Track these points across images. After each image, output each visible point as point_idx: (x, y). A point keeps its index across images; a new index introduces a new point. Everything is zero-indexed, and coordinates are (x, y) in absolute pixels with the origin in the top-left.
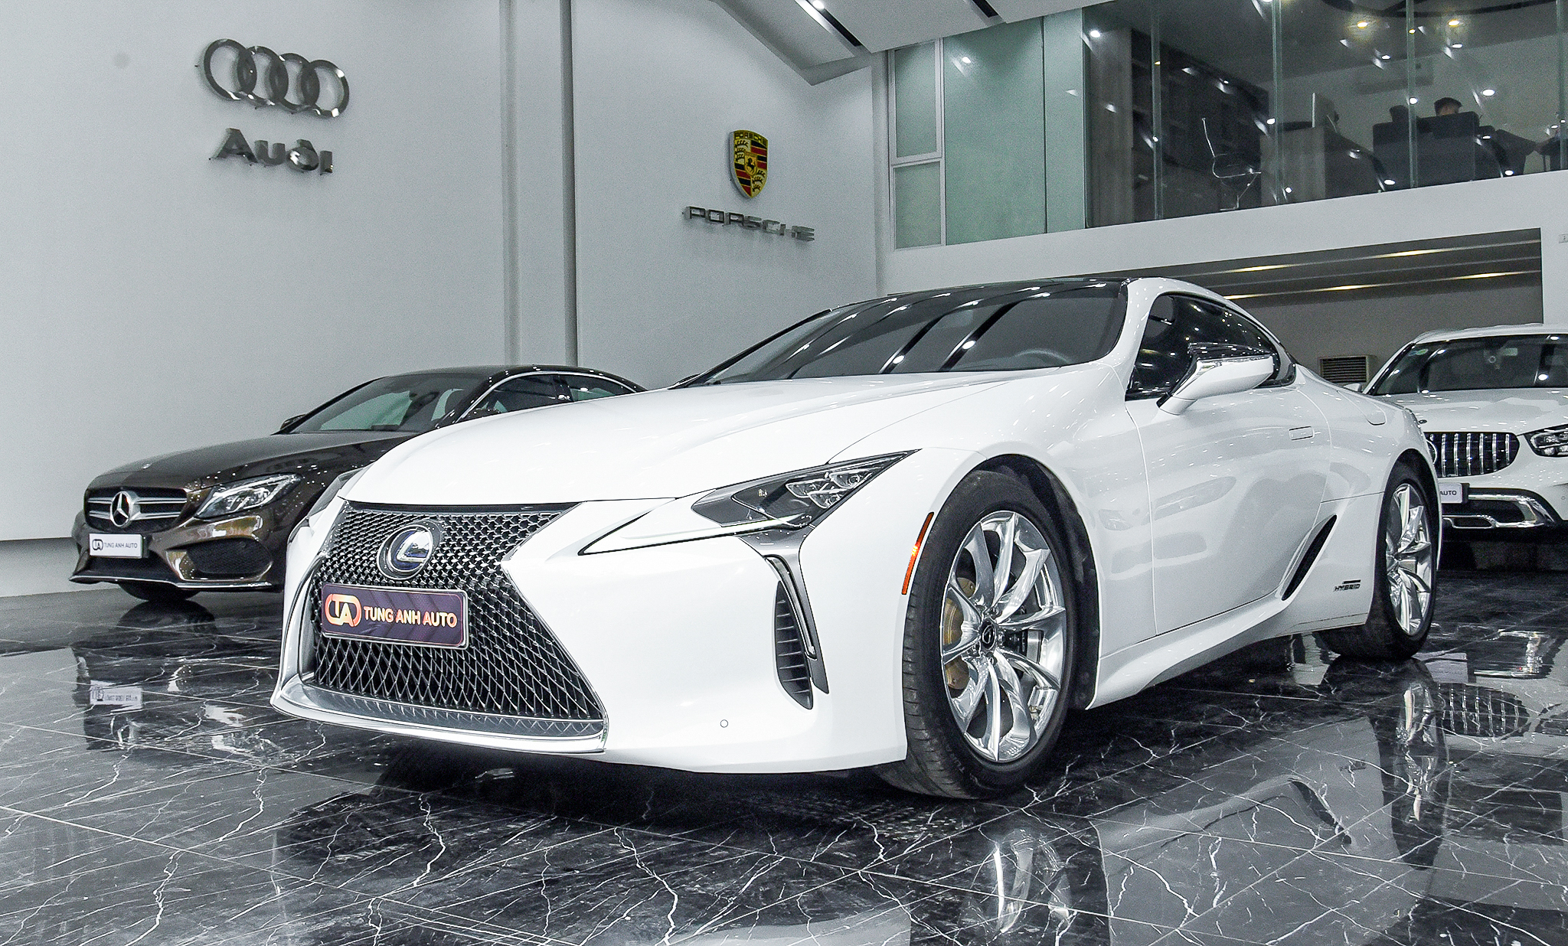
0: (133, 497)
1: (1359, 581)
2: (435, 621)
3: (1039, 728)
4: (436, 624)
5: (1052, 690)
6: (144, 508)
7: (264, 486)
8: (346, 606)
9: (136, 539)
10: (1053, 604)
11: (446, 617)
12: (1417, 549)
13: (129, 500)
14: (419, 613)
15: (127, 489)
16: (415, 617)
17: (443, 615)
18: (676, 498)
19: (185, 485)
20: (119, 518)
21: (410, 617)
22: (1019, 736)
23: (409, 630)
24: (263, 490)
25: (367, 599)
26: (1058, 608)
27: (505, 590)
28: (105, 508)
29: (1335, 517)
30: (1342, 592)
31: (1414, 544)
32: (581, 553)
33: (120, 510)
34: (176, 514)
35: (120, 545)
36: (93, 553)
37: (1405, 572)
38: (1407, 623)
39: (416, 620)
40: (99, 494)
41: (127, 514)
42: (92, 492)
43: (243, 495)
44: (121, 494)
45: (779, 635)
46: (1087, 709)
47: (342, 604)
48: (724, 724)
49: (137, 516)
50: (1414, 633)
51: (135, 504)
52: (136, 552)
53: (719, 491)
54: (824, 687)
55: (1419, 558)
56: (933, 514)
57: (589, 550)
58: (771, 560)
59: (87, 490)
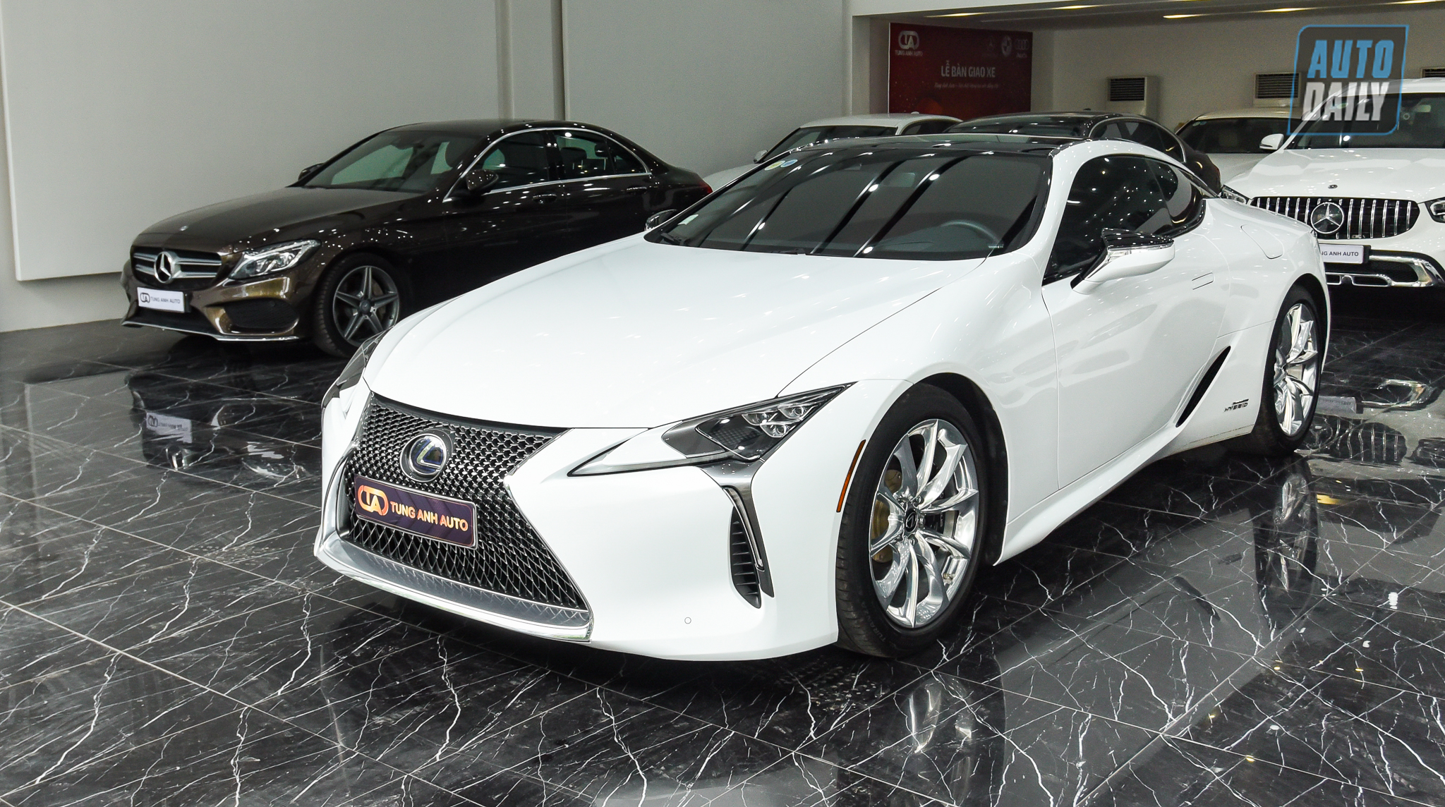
0: (173, 258)
1: (1247, 400)
2: (450, 524)
3: (950, 592)
4: (451, 526)
5: (964, 559)
6: (184, 268)
7: (289, 251)
8: (375, 499)
9: (179, 296)
10: (967, 489)
11: (459, 522)
12: (1305, 357)
13: (170, 259)
14: (436, 514)
15: (168, 250)
16: (433, 518)
17: (457, 520)
18: (649, 429)
19: (220, 249)
20: (162, 275)
21: (429, 517)
22: (933, 603)
23: (429, 528)
24: (287, 254)
25: (393, 495)
26: (972, 491)
27: (507, 503)
28: (150, 264)
29: (1229, 348)
30: (1232, 411)
31: (1303, 353)
32: (570, 474)
33: (163, 269)
34: (212, 275)
35: (165, 300)
36: (141, 304)
37: (1292, 380)
38: (1289, 425)
39: (434, 521)
40: (145, 249)
41: (169, 272)
42: (136, 249)
43: (270, 259)
44: (163, 254)
45: (733, 549)
46: (994, 565)
47: (372, 496)
48: (688, 620)
49: (179, 274)
50: (1294, 432)
51: (176, 265)
52: (179, 307)
53: (686, 422)
54: (770, 593)
55: (1306, 365)
56: (865, 441)
57: (577, 472)
58: (727, 490)
59: (133, 246)
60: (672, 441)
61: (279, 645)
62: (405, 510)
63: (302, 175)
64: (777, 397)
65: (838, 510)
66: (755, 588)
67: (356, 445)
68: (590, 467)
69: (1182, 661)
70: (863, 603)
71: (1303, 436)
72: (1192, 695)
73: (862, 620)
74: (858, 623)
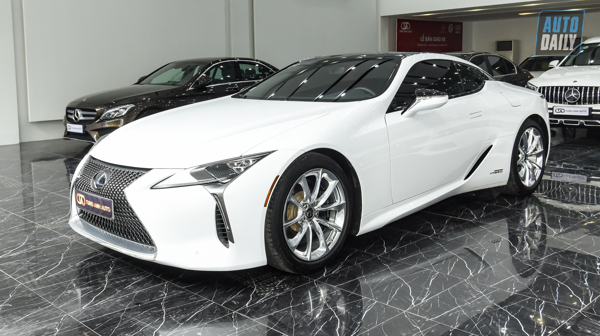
0: (80, 111)
1: (502, 169)
2: (105, 209)
5: (339, 232)
6: (84, 116)
7: (123, 108)
8: (81, 199)
9: (81, 126)
10: (341, 200)
12: (537, 152)
13: (78, 112)
14: (100, 205)
15: (78, 108)
17: (107, 207)
18: (185, 169)
19: (97, 108)
20: (76, 119)
21: (98, 206)
22: (321, 251)
23: (98, 211)
24: (122, 110)
25: (87, 197)
26: (343, 201)
28: (71, 114)
29: (492, 146)
30: (494, 174)
31: (535, 150)
32: (151, 188)
34: (93, 118)
35: (76, 128)
36: (68, 130)
37: (530, 162)
38: (528, 182)
39: (99, 208)
40: (70, 109)
41: (78, 116)
42: (68, 108)
43: (116, 112)
44: (76, 110)
45: (217, 222)
46: (357, 236)
47: (80, 197)
48: (197, 253)
49: (82, 118)
50: (530, 186)
51: (80, 114)
52: (81, 131)
53: (201, 166)
54: (233, 242)
55: (538, 155)
56: (279, 176)
57: (153, 187)
58: (214, 196)
59: (67, 107)
60: (194, 175)
61: (49, 260)
62: (90, 203)
63: (139, 80)
64: (241, 156)
65: (265, 206)
66: (227, 239)
67: (79, 177)
68: (160, 185)
69: (431, 281)
70: (280, 248)
71: (534, 188)
72: (428, 295)
73: (280, 256)
74: (278, 257)
